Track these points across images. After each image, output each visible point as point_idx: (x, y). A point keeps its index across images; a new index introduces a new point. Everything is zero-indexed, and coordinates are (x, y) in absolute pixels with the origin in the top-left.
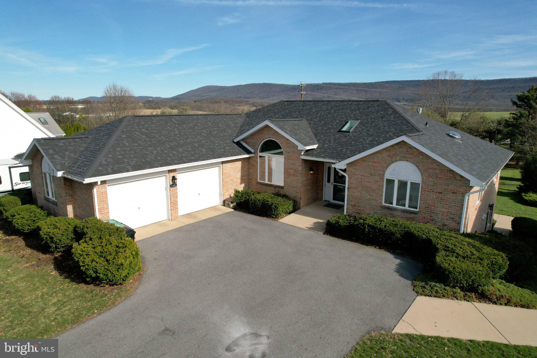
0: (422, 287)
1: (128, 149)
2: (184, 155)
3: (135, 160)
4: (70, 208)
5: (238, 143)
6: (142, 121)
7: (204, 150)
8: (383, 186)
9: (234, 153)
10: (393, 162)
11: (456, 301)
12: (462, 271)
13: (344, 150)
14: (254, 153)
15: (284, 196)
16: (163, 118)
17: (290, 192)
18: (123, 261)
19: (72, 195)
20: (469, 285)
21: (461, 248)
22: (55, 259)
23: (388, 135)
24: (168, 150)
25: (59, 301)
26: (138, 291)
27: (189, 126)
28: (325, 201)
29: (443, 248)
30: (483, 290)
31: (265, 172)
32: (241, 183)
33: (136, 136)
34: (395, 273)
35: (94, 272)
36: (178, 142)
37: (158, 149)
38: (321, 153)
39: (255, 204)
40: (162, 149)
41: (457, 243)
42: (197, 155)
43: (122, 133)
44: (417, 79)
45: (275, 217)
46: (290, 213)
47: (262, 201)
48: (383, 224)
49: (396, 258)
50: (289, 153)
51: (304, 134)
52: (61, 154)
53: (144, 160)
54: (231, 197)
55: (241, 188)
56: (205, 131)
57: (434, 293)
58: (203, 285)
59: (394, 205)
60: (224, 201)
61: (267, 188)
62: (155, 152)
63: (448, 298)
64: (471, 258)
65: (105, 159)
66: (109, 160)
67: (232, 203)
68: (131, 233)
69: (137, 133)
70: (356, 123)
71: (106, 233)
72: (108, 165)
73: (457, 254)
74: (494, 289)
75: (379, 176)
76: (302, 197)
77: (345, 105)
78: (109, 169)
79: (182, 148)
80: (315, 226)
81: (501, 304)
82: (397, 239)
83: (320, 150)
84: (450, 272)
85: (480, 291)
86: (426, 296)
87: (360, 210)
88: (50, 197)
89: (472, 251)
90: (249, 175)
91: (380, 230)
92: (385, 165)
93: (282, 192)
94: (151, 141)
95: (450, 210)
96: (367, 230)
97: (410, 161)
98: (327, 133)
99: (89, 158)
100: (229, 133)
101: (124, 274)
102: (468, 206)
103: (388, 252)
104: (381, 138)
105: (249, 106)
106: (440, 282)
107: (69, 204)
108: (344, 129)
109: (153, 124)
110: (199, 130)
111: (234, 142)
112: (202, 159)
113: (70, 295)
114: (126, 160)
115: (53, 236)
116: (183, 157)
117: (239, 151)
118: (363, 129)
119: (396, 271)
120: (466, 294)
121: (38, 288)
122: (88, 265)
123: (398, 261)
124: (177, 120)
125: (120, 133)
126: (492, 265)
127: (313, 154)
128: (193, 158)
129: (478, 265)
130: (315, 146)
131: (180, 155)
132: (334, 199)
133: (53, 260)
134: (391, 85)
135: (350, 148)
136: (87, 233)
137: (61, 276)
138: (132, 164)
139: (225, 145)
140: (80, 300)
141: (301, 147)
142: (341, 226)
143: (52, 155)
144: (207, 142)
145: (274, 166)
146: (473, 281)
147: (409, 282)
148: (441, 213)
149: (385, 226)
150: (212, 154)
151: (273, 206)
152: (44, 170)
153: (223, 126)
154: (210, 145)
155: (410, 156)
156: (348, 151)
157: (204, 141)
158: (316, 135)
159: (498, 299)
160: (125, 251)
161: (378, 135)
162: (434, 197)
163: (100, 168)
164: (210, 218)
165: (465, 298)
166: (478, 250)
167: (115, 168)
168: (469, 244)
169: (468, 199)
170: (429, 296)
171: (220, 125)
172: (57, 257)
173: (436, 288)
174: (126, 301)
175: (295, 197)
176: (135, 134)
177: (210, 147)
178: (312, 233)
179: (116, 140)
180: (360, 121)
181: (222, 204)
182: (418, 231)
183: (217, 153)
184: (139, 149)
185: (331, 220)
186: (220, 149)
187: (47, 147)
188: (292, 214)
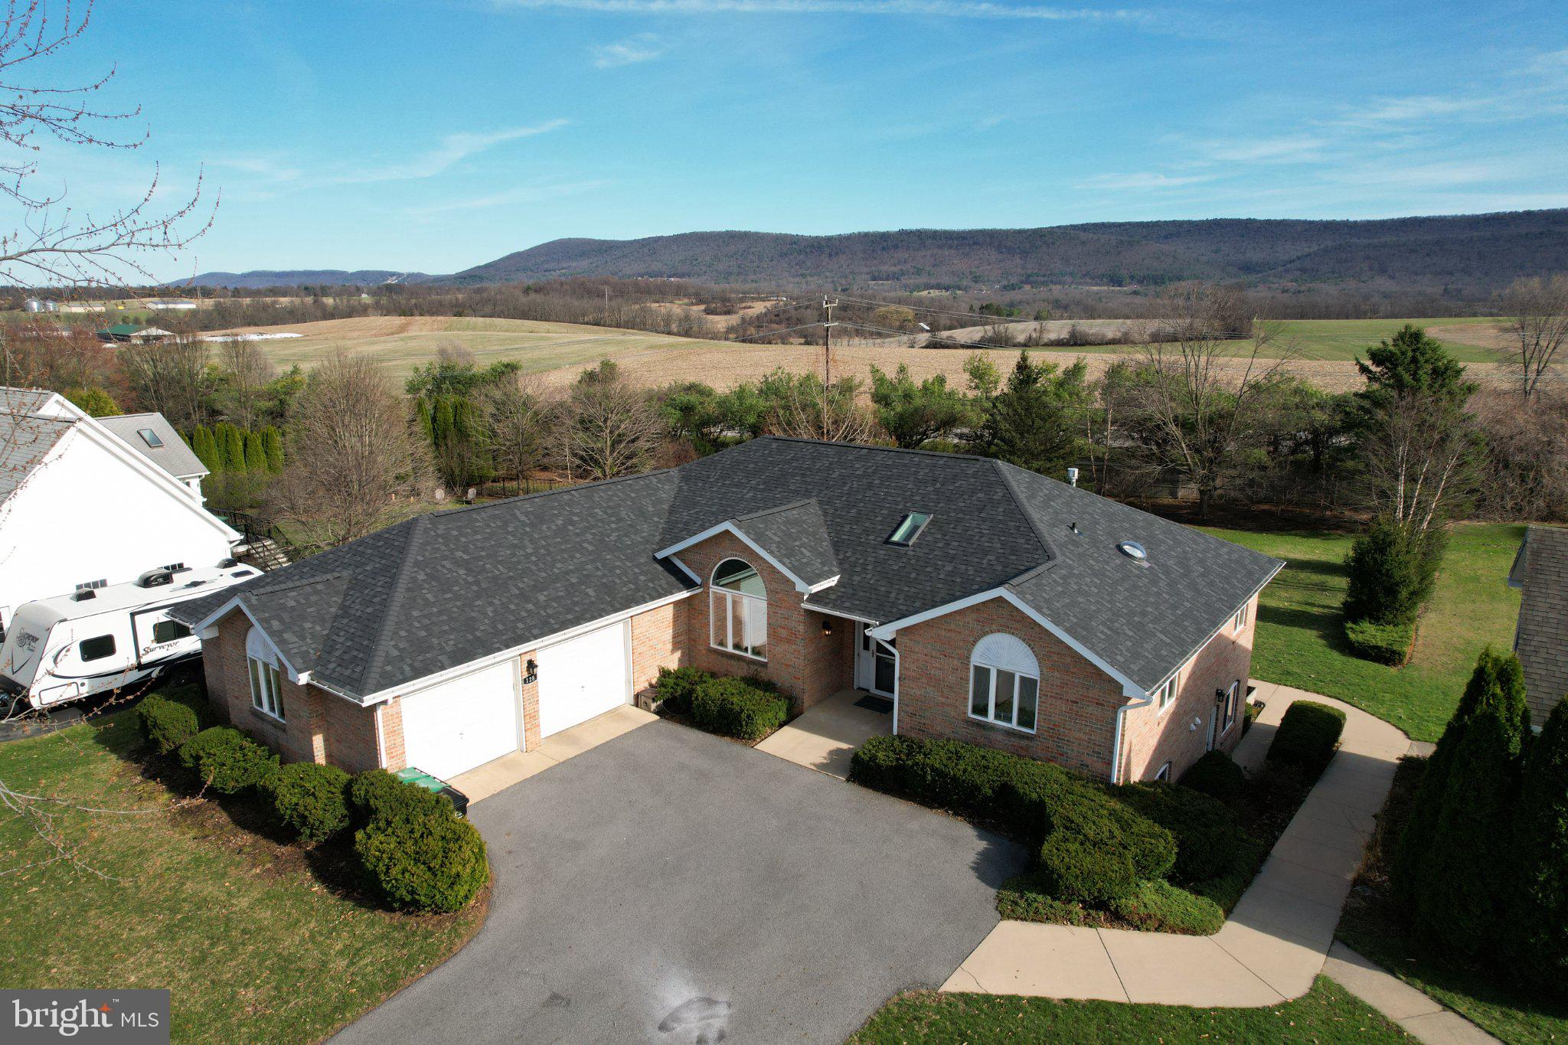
0: (1013, 901)
1: (435, 610)
2: (550, 611)
3: (452, 637)
4: (318, 742)
5: (666, 563)
6: (453, 529)
7: (591, 592)
8: (968, 680)
9: (657, 591)
10: (985, 634)
11: (1072, 927)
12: (1082, 873)
13: (893, 595)
14: (701, 586)
15: (769, 687)
16: (497, 512)
17: (782, 677)
18: (460, 868)
19: (322, 714)
20: (1095, 898)
21: (1094, 823)
22: (309, 855)
23: (985, 561)
24: (517, 601)
25: (346, 946)
26: (490, 923)
27: (553, 527)
28: (860, 689)
29: (1064, 822)
30: (1117, 906)
31: (725, 618)
32: (673, 651)
33: (445, 571)
34: (971, 872)
35: (408, 892)
36: (535, 577)
37: (496, 602)
38: (843, 600)
39: (705, 707)
40: (504, 600)
41: (1090, 813)
42: (577, 609)
43: (416, 569)
44: (1171, 218)
45: (746, 736)
46: (781, 726)
47: (719, 702)
48: (962, 767)
49: (981, 837)
50: (777, 593)
51: (811, 547)
52: (296, 629)
53: (470, 637)
54: (651, 685)
55: (673, 663)
56: (589, 537)
57: (1031, 913)
58: (610, 908)
59: (991, 718)
60: (637, 697)
61: (733, 662)
62: (490, 611)
63: (1056, 922)
64: (1107, 845)
65: (393, 643)
66: (402, 645)
67: (654, 700)
68: (460, 802)
69: (446, 563)
70: (925, 521)
71: (418, 809)
72: (401, 658)
73: (1085, 835)
74: (1136, 904)
75: (959, 659)
76: (807, 687)
77: (905, 465)
78: (407, 669)
79: (545, 593)
80: (831, 759)
81: (1148, 930)
82: (986, 798)
83: (843, 590)
84: (1060, 876)
85: (1112, 908)
86: (1016, 919)
87: (924, 724)
88: (266, 709)
89: (1114, 829)
90: (690, 630)
91: (954, 779)
92: (971, 639)
93: (764, 675)
94: (477, 583)
95: (1093, 738)
96: (929, 777)
97: (1017, 636)
98: (860, 544)
99: (357, 639)
100: (643, 535)
101: (462, 894)
102: (1123, 730)
103: (969, 822)
104: (970, 568)
105: (686, 301)
106: (1044, 892)
107: (316, 734)
108: (896, 538)
109: (476, 533)
110: (577, 535)
111: (655, 558)
112: (588, 616)
113: (364, 934)
114: (435, 641)
115: (306, 813)
116: (549, 616)
117: (668, 583)
118: (936, 541)
119: (973, 868)
120: (1089, 914)
121: (299, 921)
122: (396, 880)
123: (982, 845)
124: (526, 514)
125: (413, 570)
126: (1143, 856)
127: (827, 601)
128: (570, 617)
129: (1115, 860)
130: (833, 581)
131: (542, 612)
132: (877, 687)
133: (305, 858)
134: (1096, 237)
135: (906, 589)
136: (377, 809)
137: (333, 893)
138: (448, 649)
139: (636, 570)
140: (387, 945)
141: (800, 586)
142: (879, 766)
143: (281, 632)
144: (597, 569)
145: (746, 613)
146: (1099, 891)
147: (993, 892)
148: (1077, 742)
149: (965, 771)
150: (609, 599)
151: (743, 716)
152: (249, 654)
153: (629, 516)
154: (605, 575)
155: (1017, 625)
156: (901, 596)
157: (589, 567)
158: (837, 546)
159: (1143, 921)
160: (460, 847)
161: (965, 558)
162: (1063, 709)
163: (389, 668)
164: (608, 742)
165: (1089, 922)
166: (1125, 826)
167: (417, 664)
168: (1112, 813)
169: (1124, 719)
170: (1022, 919)
171: (623, 514)
172: (310, 851)
173: (1036, 905)
174: (472, 944)
175: (791, 686)
176: (443, 566)
177: (604, 580)
178: (823, 777)
179: (408, 590)
180: (932, 516)
181: (632, 702)
182: (1026, 783)
183: (621, 595)
184: (456, 607)
185: (861, 753)
186: (625, 584)
187: (267, 615)
188: (786, 728)
